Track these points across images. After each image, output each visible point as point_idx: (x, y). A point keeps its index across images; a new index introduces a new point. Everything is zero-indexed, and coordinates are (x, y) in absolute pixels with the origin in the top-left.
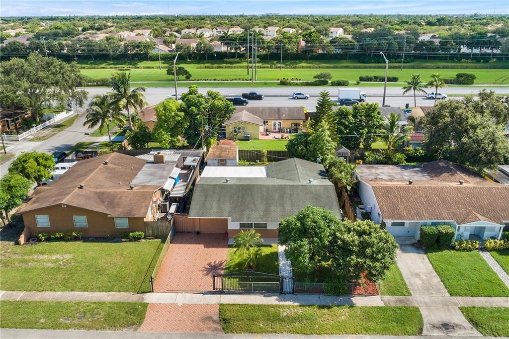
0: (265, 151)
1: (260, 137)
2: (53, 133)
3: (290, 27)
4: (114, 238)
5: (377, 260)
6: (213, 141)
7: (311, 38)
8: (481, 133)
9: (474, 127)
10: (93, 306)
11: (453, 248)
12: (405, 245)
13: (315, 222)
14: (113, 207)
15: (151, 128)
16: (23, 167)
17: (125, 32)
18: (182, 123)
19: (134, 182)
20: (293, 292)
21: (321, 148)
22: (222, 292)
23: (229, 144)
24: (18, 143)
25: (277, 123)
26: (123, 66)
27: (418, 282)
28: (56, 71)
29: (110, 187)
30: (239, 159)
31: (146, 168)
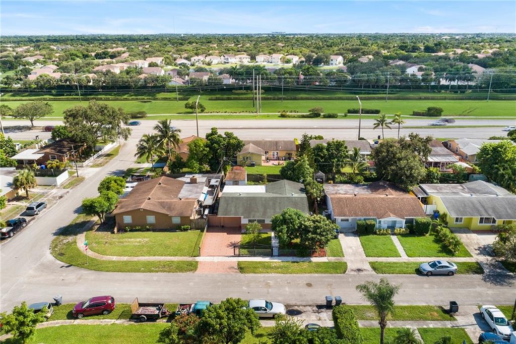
0: (265, 175)
1: (263, 164)
2: (106, 161)
3: (294, 54)
4: (172, 230)
5: (323, 236)
6: (229, 168)
7: (308, 72)
8: (403, 163)
9: (400, 159)
10: (168, 262)
11: (375, 233)
12: (349, 232)
13: (291, 216)
14: (171, 211)
15: (185, 159)
16: (108, 186)
17: (139, 61)
18: (207, 156)
19: (180, 196)
20: (279, 256)
21: (303, 173)
22: (239, 256)
23: (240, 170)
24: (83, 168)
25: (275, 154)
26: (143, 97)
27: (350, 251)
28: (110, 115)
29: (166, 199)
30: (248, 180)
31: (185, 187)
